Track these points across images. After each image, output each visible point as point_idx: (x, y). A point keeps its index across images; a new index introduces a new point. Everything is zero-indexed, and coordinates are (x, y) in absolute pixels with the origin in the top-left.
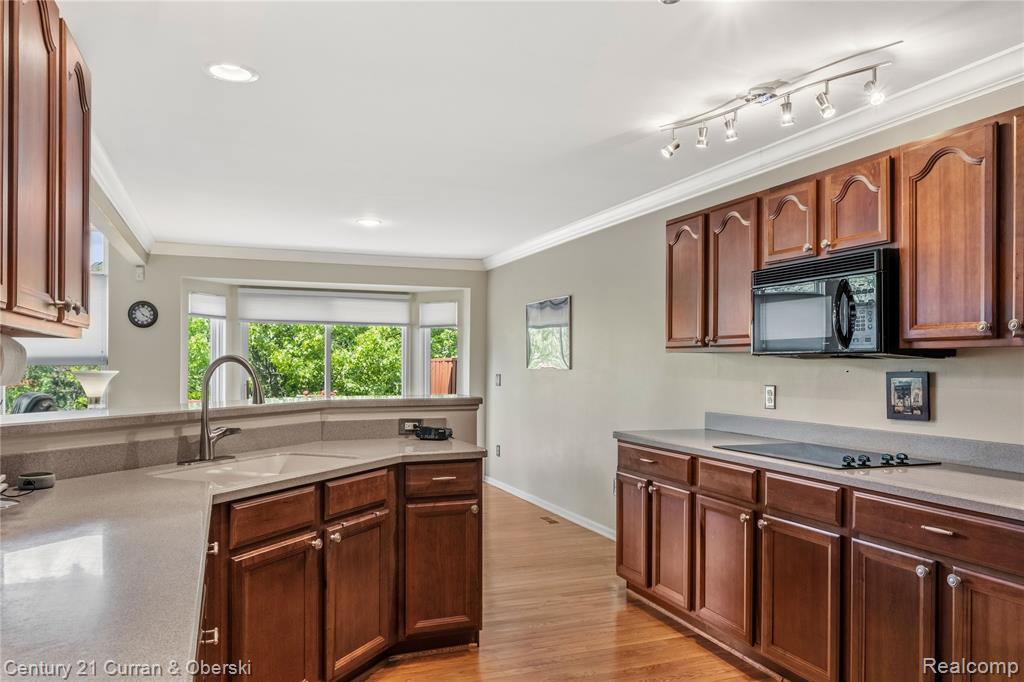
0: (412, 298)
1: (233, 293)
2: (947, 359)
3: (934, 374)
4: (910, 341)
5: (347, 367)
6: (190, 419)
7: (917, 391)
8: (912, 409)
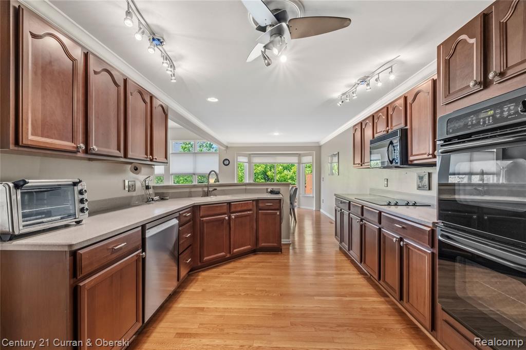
0: (299, 155)
1: (249, 156)
3: (431, 173)
4: (412, 161)
5: (289, 176)
6: (205, 186)
7: (425, 179)
8: (424, 186)
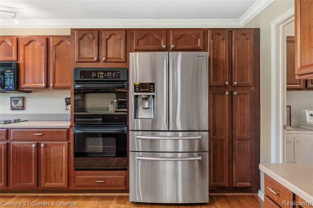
2: (29, 93)
3: (25, 97)
4: (23, 88)
7: (20, 102)
8: (19, 107)
